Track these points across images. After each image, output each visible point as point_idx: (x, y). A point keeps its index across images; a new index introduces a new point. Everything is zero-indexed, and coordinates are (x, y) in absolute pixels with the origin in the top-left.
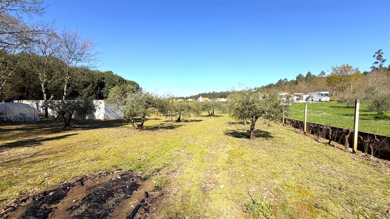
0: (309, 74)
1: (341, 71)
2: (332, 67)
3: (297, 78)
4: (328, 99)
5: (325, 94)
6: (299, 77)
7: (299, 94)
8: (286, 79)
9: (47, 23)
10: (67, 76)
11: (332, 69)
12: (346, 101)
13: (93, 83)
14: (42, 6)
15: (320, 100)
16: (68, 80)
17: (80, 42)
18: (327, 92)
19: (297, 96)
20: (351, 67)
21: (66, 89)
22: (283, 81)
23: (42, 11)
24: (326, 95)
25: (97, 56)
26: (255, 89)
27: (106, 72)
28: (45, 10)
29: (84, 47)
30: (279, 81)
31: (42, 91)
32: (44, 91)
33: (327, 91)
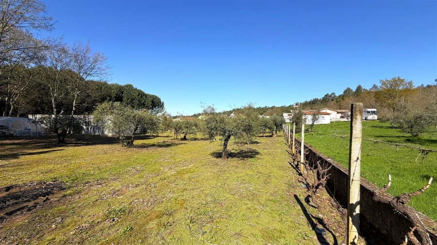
0: (359, 88)
1: (391, 86)
2: (380, 80)
3: (345, 92)
4: (376, 117)
5: (371, 111)
6: (348, 91)
7: (343, 111)
8: (334, 94)
9: (55, 39)
10: (77, 91)
11: (381, 82)
12: (388, 120)
13: (110, 96)
14: (51, 22)
15: (366, 118)
16: (77, 95)
17: (91, 56)
18: (375, 110)
19: (341, 113)
20: (402, 81)
21: (75, 104)
22: (330, 96)
23: (51, 27)
24: (373, 113)
25: (108, 70)
26: (297, 104)
27: (126, 86)
28: (53, 26)
29: (96, 61)
30: (326, 95)
31: (52, 106)
32: (54, 106)
33: (375, 108)
